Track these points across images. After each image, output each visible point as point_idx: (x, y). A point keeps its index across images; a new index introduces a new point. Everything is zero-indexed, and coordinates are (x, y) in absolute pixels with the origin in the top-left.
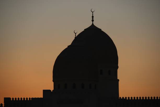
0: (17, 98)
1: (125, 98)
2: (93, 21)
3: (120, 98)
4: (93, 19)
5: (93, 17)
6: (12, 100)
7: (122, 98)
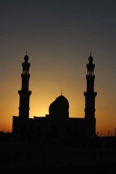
2: (62, 94)
3: (69, 117)
6: (36, 117)
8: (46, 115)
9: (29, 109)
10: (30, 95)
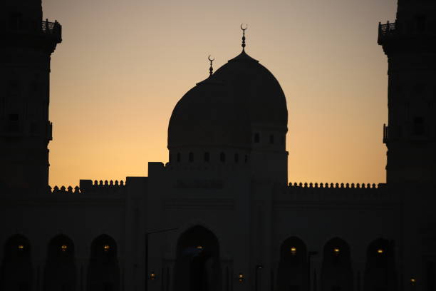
0: (104, 181)
1: (298, 185)
2: (244, 45)
3: (291, 184)
4: (244, 42)
5: (244, 38)
6: (93, 184)
7: (293, 185)
8: (153, 166)
9: (45, 132)
10: (52, 49)
